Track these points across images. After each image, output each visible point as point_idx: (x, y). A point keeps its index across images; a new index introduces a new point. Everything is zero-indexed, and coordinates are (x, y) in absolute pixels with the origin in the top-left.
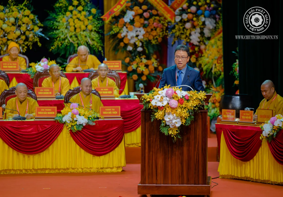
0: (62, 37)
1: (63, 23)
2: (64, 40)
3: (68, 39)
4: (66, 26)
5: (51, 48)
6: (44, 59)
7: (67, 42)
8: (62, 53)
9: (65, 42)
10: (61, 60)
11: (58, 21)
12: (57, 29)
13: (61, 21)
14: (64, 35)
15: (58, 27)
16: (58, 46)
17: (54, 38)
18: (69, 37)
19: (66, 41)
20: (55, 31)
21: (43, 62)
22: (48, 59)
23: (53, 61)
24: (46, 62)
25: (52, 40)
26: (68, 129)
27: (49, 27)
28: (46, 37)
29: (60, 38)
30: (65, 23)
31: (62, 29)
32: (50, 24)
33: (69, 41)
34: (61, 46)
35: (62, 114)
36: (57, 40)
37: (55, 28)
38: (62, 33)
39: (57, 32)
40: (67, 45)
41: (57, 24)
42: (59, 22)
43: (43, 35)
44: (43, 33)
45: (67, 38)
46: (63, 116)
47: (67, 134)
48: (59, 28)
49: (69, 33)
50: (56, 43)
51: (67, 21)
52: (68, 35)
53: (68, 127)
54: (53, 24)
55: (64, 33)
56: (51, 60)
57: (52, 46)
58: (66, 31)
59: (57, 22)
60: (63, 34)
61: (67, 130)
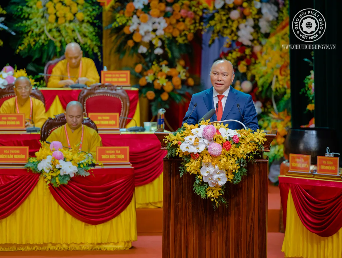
0: (37, 31)
1: (38, 9)
2: (39, 35)
3: (46, 35)
4: (42, 14)
5: (18, 48)
6: (8, 67)
7: (44, 39)
8: (37, 56)
9: (40, 39)
10: (34, 67)
11: (30, 5)
12: (28, 19)
13: (34, 6)
14: (39, 28)
15: (29, 15)
16: (29, 45)
17: (22, 33)
18: (46, 32)
19: (43, 37)
20: (24, 22)
21: (6, 72)
22: (14, 68)
23: (22, 70)
24: (11, 73)
25: (21, 35)
26: (46, 182)
27: (16, 15)
28: (10, 31)
29: (33, 32)
30: (41, 10)
31: (36, 18)
32: (17, 11)
33: (47, 37)
34: (34, 45)
35: (37, 158)
36: (27, 35)
37: (24, 16)
38: (35, 25)
39: (29, 22)
40: (43, 44)
41: (28, 10)
42: (31, 7)
43: (6, 28)
44: (6, 25)
45: (43, 32)
46: (39, 162)
47: (45, 190)
48: (31, 16)
49: (47, 25)
50: (26, 41)
51: (45, 6)
52: (45, 28)
53: (46, 180)
54: (22, 10)
55: (39, 25)
56: (19, 69)
57: (20, 45)
58: (43, 21)
59: (28, 6)
60: (37, 26)
61: (45, 184)
